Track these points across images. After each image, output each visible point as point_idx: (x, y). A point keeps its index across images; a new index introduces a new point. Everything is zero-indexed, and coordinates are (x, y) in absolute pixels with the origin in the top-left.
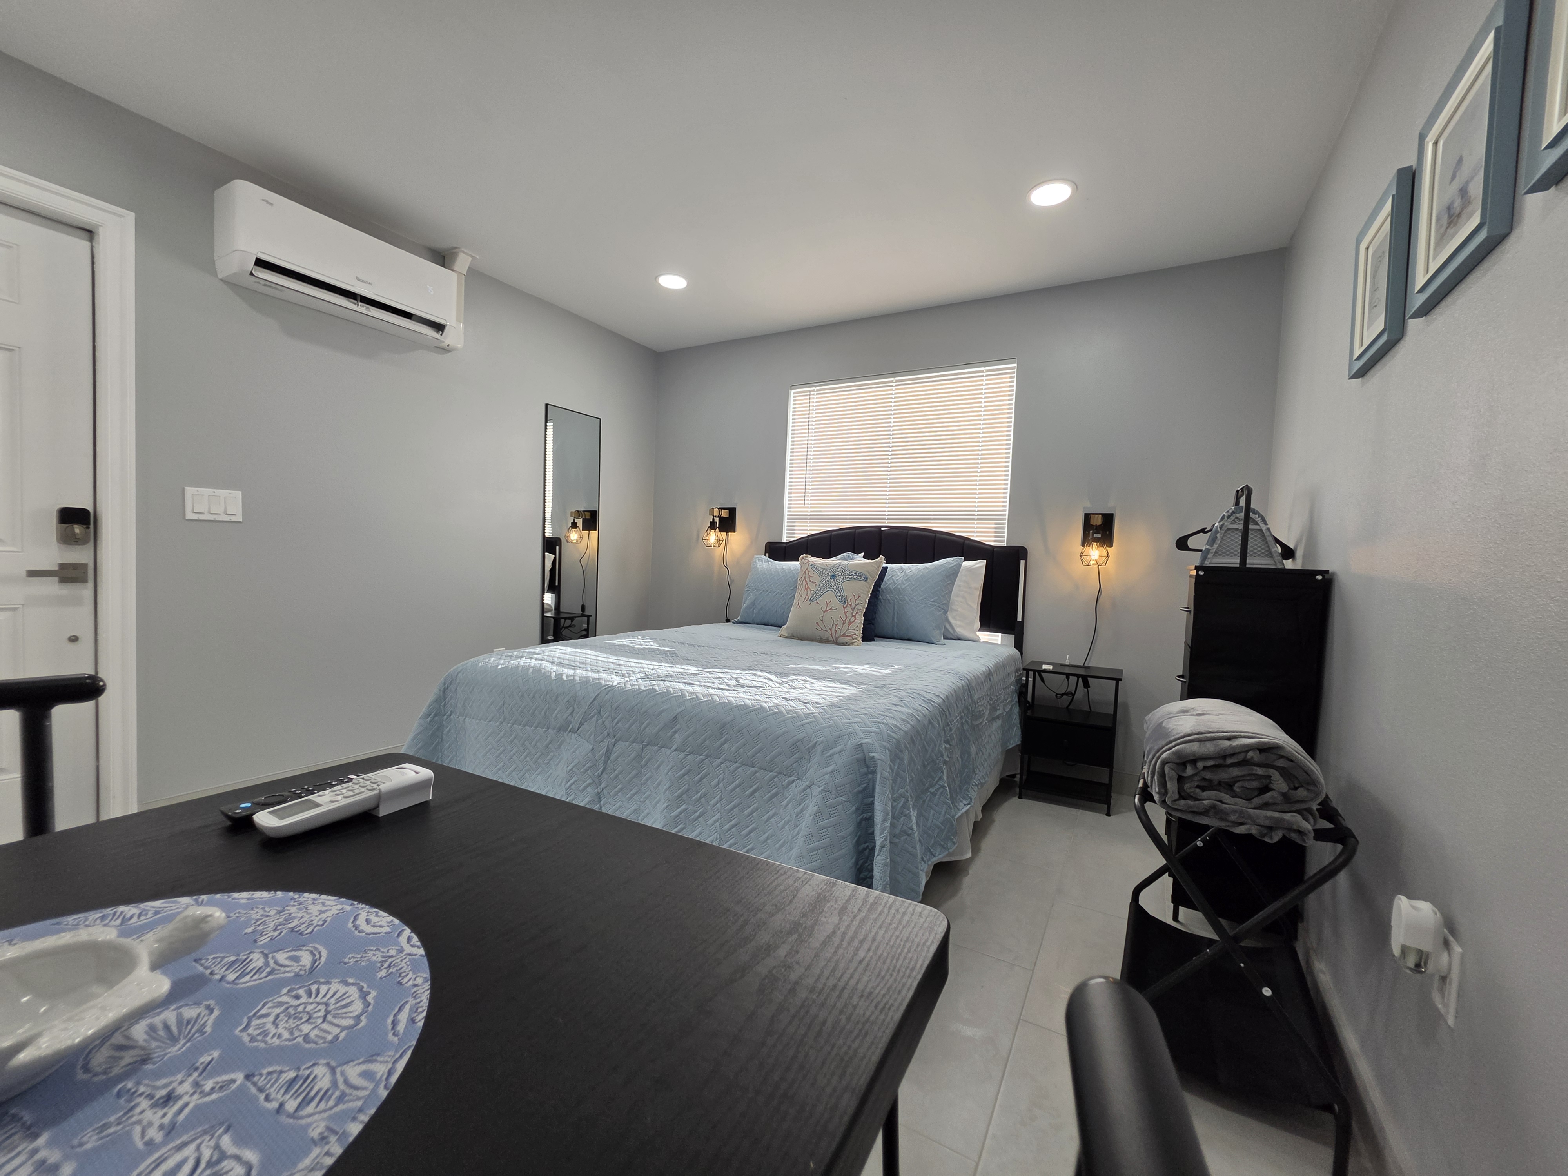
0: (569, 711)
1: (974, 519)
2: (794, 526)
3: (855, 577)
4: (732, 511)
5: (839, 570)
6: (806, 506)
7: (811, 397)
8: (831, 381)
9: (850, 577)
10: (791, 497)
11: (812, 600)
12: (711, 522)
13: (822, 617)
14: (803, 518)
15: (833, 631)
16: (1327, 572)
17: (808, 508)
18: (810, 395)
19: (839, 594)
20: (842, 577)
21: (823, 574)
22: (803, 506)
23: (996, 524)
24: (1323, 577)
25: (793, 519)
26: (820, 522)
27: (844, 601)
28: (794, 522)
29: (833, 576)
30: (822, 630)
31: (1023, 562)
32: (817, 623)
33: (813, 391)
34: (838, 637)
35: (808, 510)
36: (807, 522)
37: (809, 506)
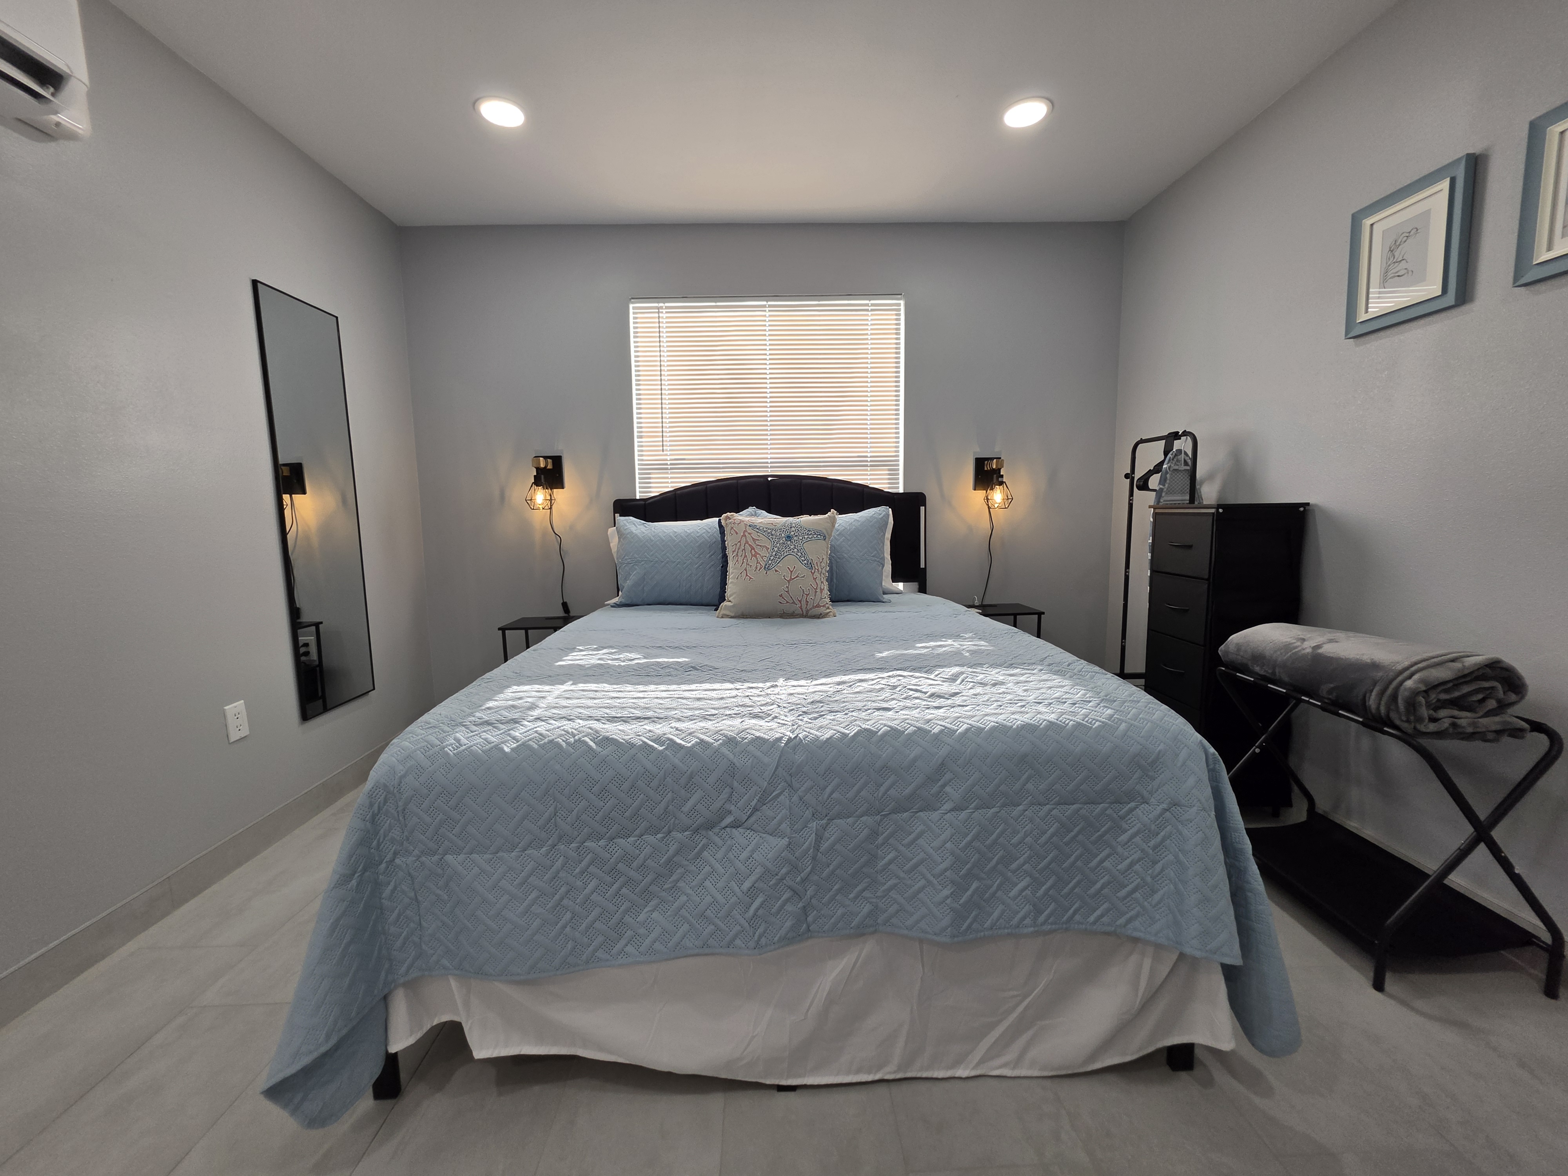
0: (724, 795)
1: (867, 466)
2: (650, 478)
3: (815, 536)
4: (557, 461)
5: (793, 529)
6: (665, 453)
7: (661, 315)
8: (685, 298)
9: (810, 536)
10: (642, 442)
11: (767, 568)
12: (535, 476)
13: (787, 587)
14: (663, 468)
15: (804, 602)
16: (1308, 504)
17: (666, 455)
18: (659, 313)
19: (803, 558)
20: (801, 538)
21: (772, 535)
22: (661, 453)
23: (889, 470)
24: (1305, 508)
25: (649, 469)
26: (685, 473)
27: (810, 565)
28: (649, 474)
29: (789, 538)
30: (787, 602)
31: (922, 508)
32: (781, 596)
33: (662, 308)
34: (811, 609)
35: (669, 457)
36: (667, 473)
37: (669, 453)
